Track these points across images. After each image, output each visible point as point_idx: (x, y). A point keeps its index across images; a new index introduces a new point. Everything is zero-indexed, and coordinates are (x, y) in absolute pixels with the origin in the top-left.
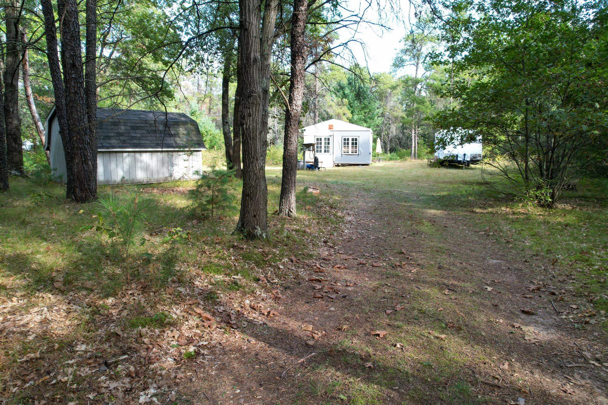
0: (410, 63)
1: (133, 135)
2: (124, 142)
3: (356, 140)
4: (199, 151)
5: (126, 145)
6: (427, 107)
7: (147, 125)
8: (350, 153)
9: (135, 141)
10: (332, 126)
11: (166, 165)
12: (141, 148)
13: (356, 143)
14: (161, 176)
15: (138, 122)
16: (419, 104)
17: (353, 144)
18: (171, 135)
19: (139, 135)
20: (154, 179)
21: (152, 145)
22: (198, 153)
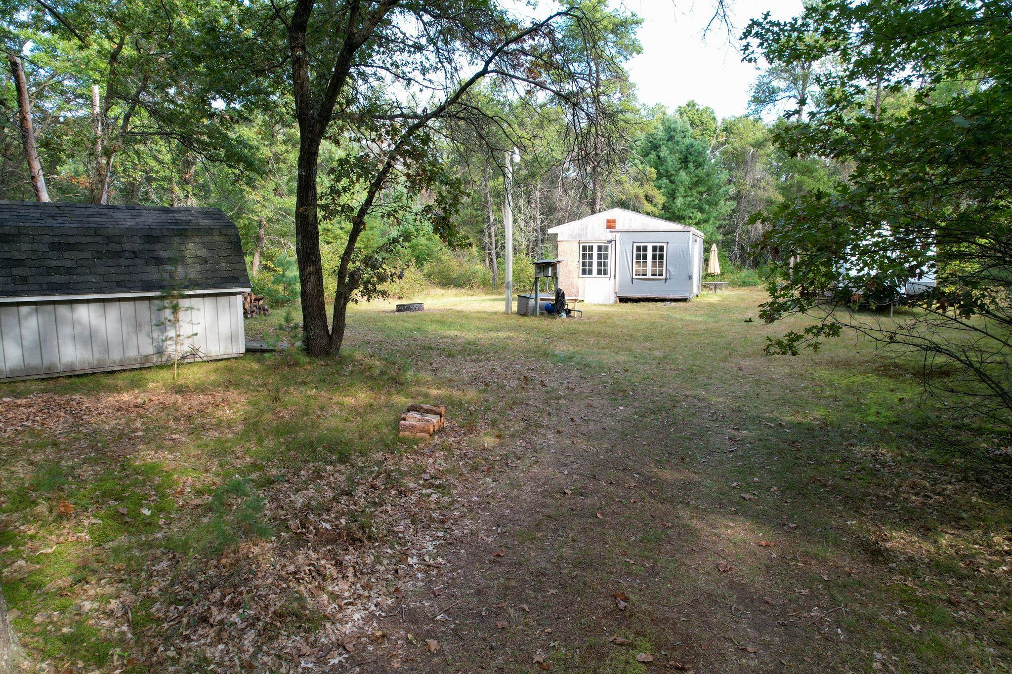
0: (788, 94)
1: (54, 263)
2: (24, 280)
3: (661, 249)
4: (235, 294)
5: (25, 287)
6: (819, 180)
7: (99, 239)
8: (649, 276)
9: (57, 278)
10: (614, 221)
11: (147, 328)
12: (67, 294)
13: (661, 257)
14: (132, 353)
15: (75, 232)
16: (803, 174)
17: (654, 257)
18: (159, 261)
19: (68, 264)
20: (114, 362)
21: (103, 285)
22: (232, 298)
